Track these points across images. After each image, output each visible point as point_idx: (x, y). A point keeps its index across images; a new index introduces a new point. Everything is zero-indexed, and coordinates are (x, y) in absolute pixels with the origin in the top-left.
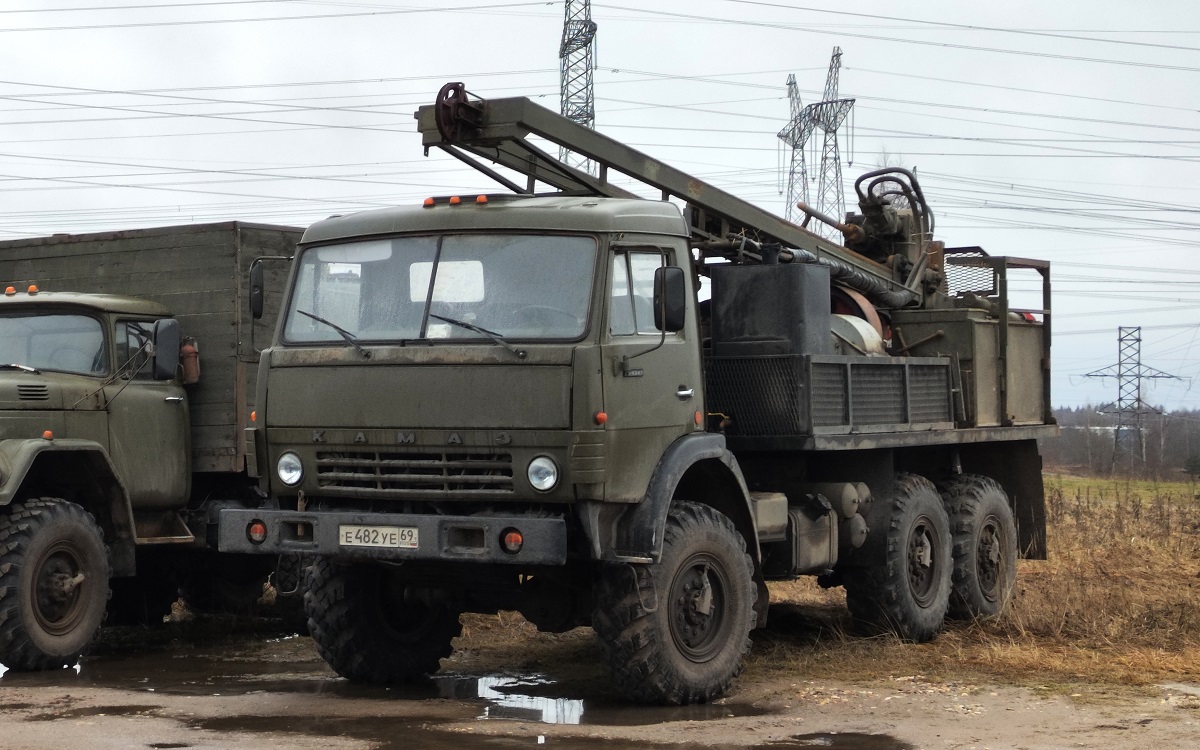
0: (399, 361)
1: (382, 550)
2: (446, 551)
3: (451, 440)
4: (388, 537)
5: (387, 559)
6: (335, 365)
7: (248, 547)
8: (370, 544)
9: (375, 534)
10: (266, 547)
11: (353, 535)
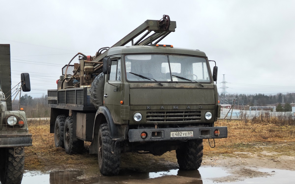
0: (172, 87)
1: (183, 138)
2: (200, 137)
3: (188, 108)
4: (185, 134)
5: (184, 140)
6: (152, 88)
7: (141, 140)
8: (180, 136)
9: (181, 133)
10: (147, 139)
11: (175, 134)
